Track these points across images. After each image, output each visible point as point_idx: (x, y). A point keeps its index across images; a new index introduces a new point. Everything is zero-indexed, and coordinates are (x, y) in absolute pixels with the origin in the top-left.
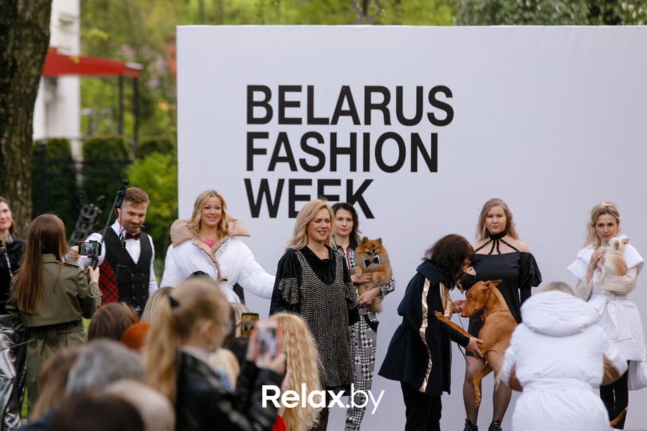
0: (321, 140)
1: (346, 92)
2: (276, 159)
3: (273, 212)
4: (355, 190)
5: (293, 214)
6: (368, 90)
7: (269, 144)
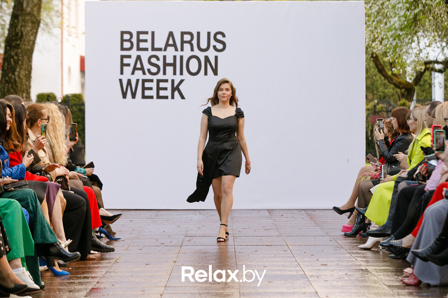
0: (158, 59)
1: (171, 34)
2: (135, 69)
3: (134, 96)
4: (176, 84)
5: (144, 97)
6: (183, 34)
7: (132, 61)
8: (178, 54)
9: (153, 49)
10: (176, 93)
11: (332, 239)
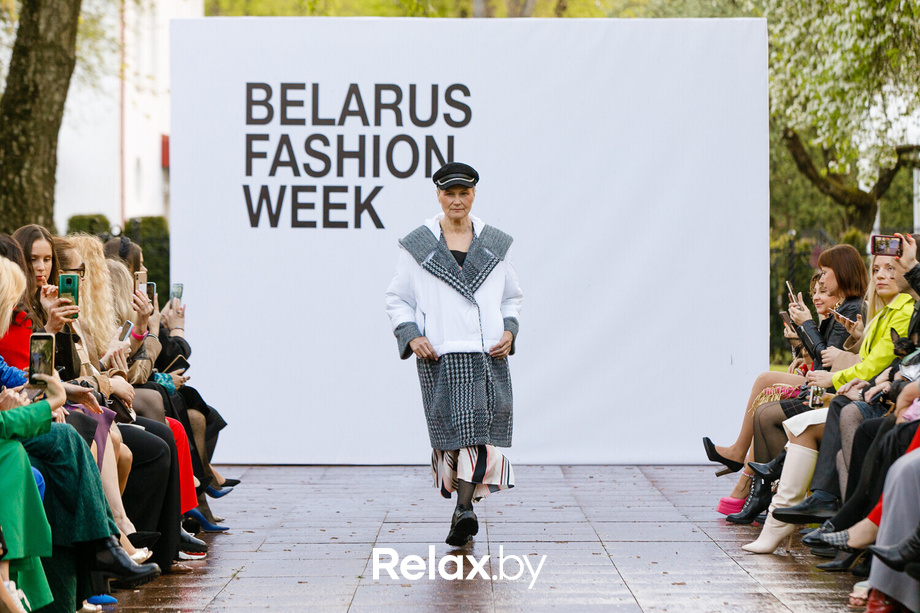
0: (326, 142)
1: (354, 90)
2: (277, 163)
3: (274, 221)
4: (364, 198)
5: (296, 223)
6: (379, 88)
7: (270, 147)
8: (370, 132)
9: (317, 121)
10: (365, 216)
11: (697, 529)
